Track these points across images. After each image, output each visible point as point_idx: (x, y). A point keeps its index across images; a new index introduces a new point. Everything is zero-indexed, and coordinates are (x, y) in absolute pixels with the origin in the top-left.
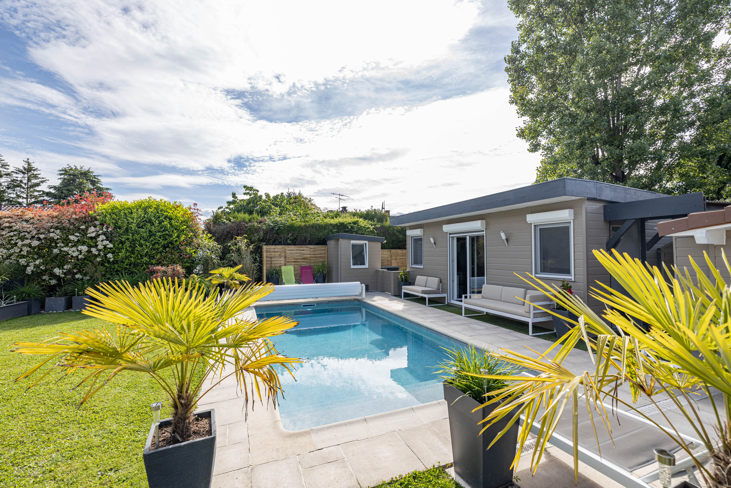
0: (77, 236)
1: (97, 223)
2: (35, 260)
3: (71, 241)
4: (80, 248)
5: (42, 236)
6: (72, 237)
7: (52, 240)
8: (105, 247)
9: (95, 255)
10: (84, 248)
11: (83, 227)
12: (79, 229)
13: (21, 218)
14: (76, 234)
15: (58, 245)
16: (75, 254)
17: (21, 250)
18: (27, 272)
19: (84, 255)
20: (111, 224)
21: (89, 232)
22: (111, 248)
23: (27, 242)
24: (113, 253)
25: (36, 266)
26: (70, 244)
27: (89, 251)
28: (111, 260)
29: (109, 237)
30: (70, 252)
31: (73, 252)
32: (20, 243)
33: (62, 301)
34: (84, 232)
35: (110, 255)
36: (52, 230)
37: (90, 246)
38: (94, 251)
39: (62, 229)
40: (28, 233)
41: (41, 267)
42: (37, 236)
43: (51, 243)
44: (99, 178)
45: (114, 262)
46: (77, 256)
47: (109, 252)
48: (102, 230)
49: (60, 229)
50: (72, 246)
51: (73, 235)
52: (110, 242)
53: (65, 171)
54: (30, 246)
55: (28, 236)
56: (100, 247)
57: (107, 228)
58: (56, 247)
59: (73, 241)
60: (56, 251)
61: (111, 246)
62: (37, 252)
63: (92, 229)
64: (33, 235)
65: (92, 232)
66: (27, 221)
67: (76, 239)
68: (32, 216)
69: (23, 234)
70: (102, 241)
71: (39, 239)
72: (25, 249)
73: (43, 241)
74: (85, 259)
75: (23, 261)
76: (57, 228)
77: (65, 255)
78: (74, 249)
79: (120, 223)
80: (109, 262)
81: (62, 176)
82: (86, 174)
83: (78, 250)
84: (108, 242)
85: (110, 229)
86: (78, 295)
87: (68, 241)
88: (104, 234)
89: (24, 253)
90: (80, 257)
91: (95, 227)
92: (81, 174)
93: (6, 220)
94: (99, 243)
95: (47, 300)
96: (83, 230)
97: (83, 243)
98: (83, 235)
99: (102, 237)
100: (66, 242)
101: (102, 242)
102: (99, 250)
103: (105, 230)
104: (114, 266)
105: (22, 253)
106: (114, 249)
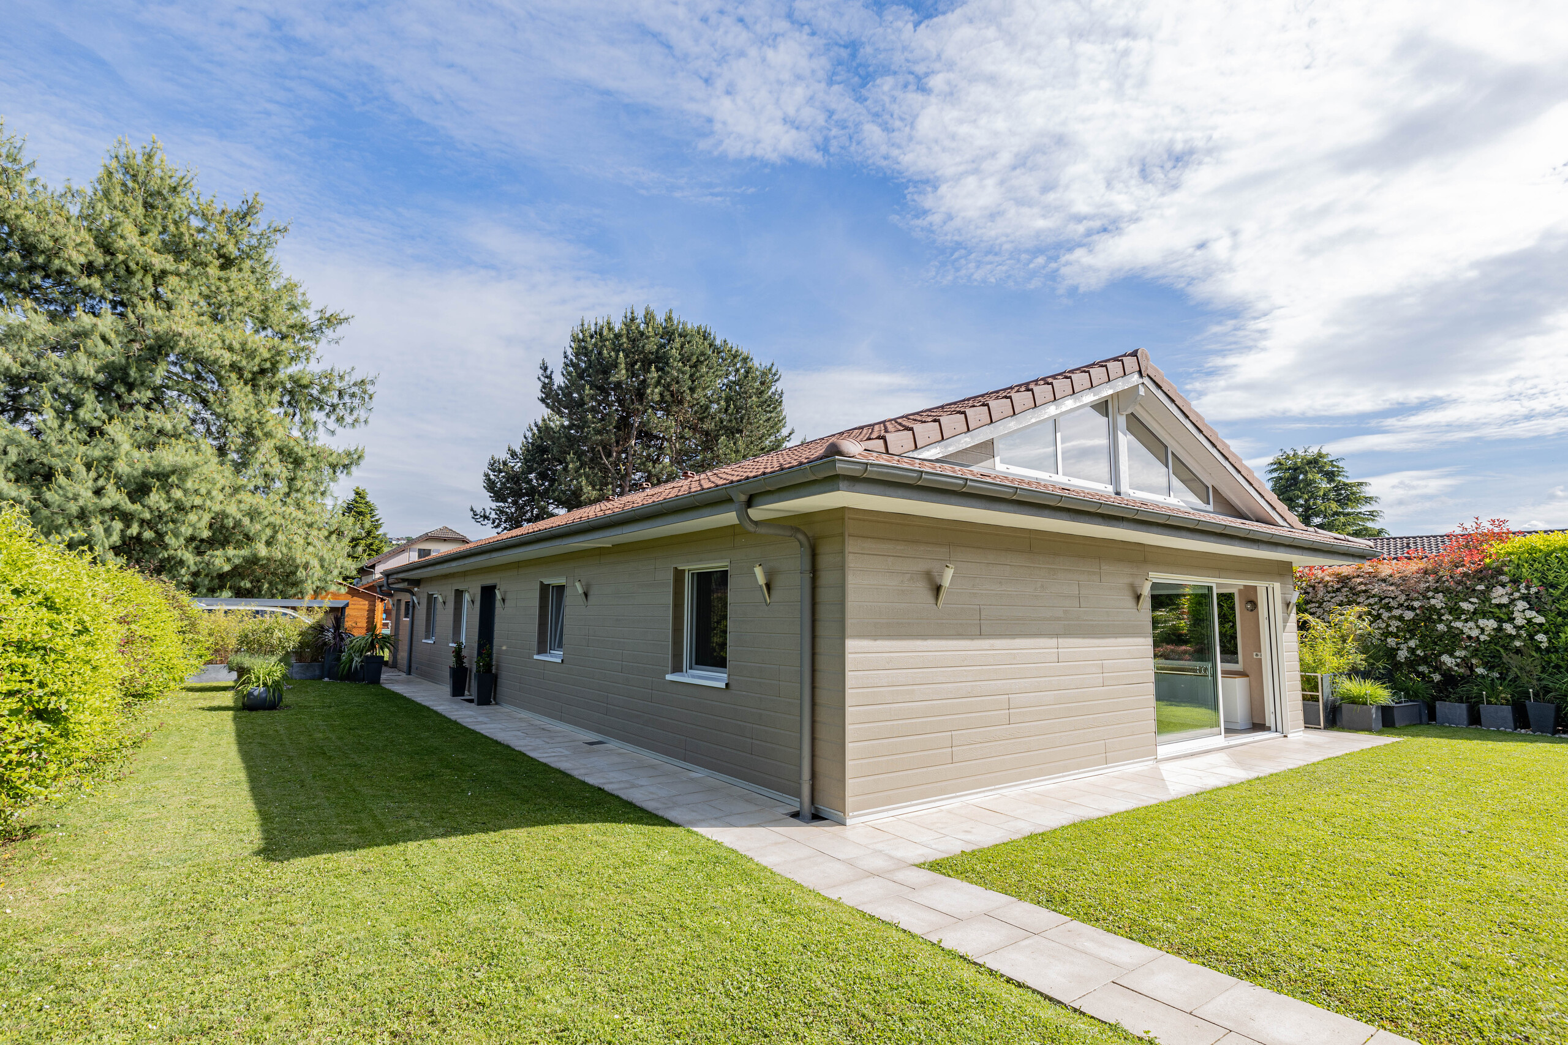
0: (1472, 603)
1: (1504, 579)
2: (1406, 640)
3: (1463, 612)
4: (1482, 622)
5: (1416, 604)
6: (1464, 605)
7: (1433, 608)
8: (1529, 621)
9: (1510, 635)
10: (1491, 624)
11: (1481, 587)
12: (1474, 590)
13: (1373, 577)
14: (1472, 600)
15: (1444, 618)
16: (1475, 633)
17: (1388, 626)
18: (1398, 659)
19: (1489, 635)
20: (1535, 580)
21: (1494, 595)
22: (1541, 625)
23: (1397, 612)
24: (1546, 633)
25: (1412, 651)
26: (1463, 617)
27: (1499, 629)
28: (1544, 645)
29: (1534, 603)
30: (1466, 630)
31: (1470, 629)
32: (1385, 615)
33: (1461, 710)
34: (1485, 597)
35: (1540, 637)
36: (1430, 594)
37: (1500, 621)
38: (1509, 629)
39: (1446, 591)
40: (1393, 598)
41: (1418, 652)
42: (1406, 604)
43: (1430, 615)
44: (1340, 464)
45: (1548, 650)
46: (1478, 637)
47: (1538, 632)
48: (1518, 590)
49: (1442, 592)
50: (1466, 621)
51: (1466, 600)
52: (1537, 612)
53: (1280, 463)
54: (1400, 618)
55: (1393, 604)
56: (1520, 621)
57: (1528, 588)
58: (1441, 621)
59: (1468, 611)
60: (1441, 627)
61: (1541, 619)
62: (1411, 629)
63: (1499, 590)
64: (1401, 602)
65: (1499, 595)
66: (1384, 581)
67: (1471, 608)
68: (1389, 572)
69: (1386, 601)
70: (1524, 611)
71: (1413, 609)
72: (1395, 624)
73: (1418, 611)
74: (1490, 642)
75: (1391, 642)
76: (1436, 591)
77: (1458, 635)
78: (1471, 624)
79: (1551, 576)
80: (1538, 649)
81: (1275, 475)
82: (1314, 462)
83: (1478, 626)
84: (1534, 613)
85: (1533, 590)
86: (1489, 703)
87: (1458, 611)
88: (1525, 598)
89: (1393, 629)
90: (1483, 638)
91: (1503, 586)
92: (1309, 463)
93: (1359, 580)
94: (1516, 614)
95: (1437, 706)
96: (1482, 592)
97: (1484, 615)
98: (1483, 602)
99: (1521, 605)
100: (1456, 612)
101: (1522, 613)
102: (1518, 628)
103: (1524, 591)
104: (1550, 658)
105: (1390, 629)
106: (1547, 625)
